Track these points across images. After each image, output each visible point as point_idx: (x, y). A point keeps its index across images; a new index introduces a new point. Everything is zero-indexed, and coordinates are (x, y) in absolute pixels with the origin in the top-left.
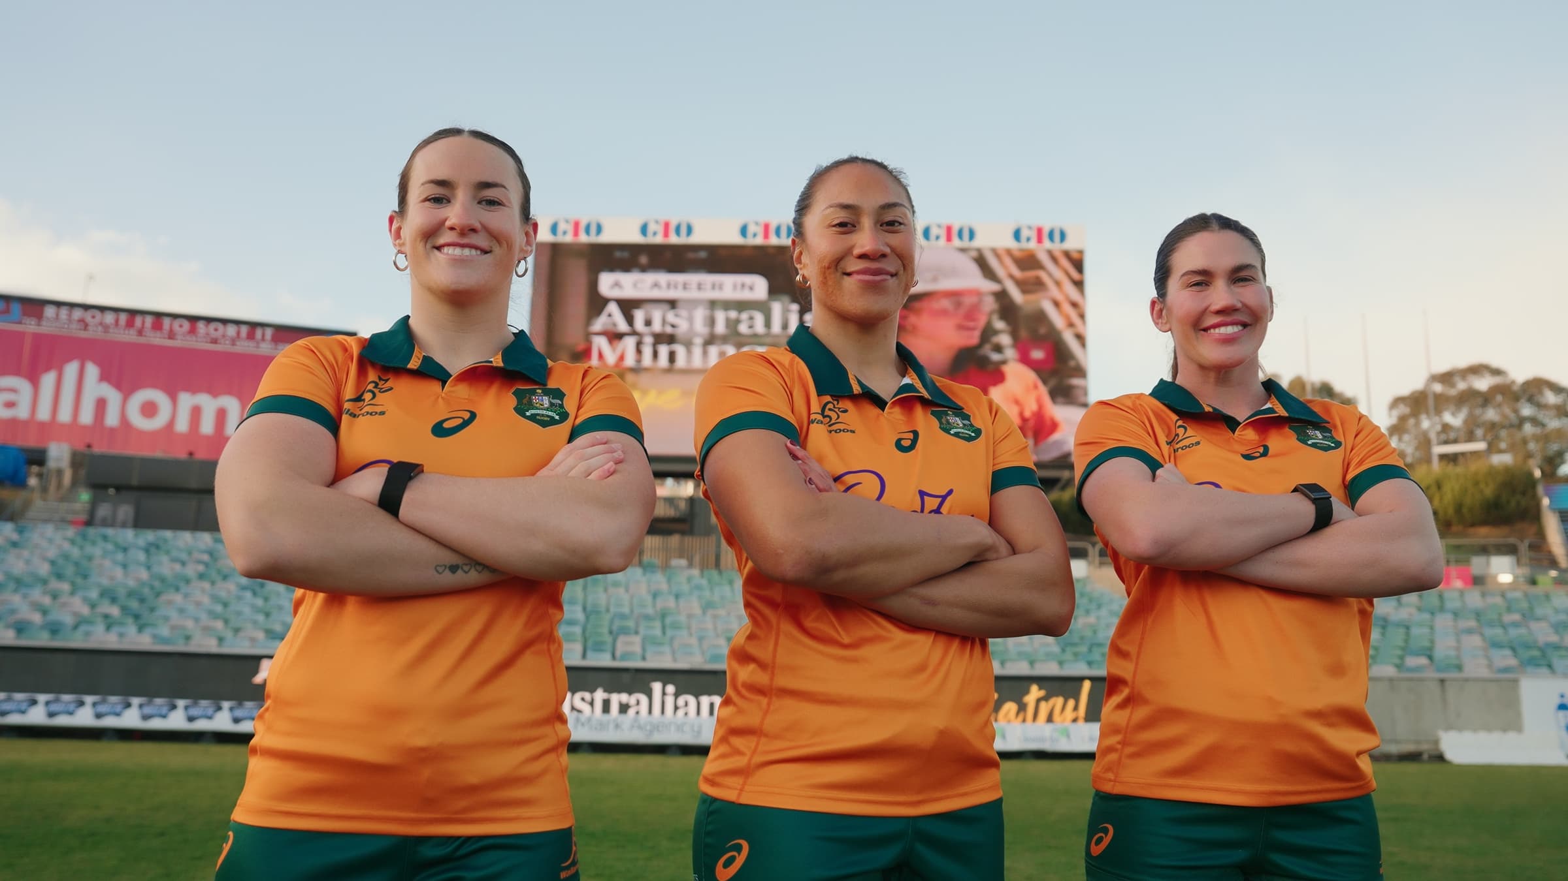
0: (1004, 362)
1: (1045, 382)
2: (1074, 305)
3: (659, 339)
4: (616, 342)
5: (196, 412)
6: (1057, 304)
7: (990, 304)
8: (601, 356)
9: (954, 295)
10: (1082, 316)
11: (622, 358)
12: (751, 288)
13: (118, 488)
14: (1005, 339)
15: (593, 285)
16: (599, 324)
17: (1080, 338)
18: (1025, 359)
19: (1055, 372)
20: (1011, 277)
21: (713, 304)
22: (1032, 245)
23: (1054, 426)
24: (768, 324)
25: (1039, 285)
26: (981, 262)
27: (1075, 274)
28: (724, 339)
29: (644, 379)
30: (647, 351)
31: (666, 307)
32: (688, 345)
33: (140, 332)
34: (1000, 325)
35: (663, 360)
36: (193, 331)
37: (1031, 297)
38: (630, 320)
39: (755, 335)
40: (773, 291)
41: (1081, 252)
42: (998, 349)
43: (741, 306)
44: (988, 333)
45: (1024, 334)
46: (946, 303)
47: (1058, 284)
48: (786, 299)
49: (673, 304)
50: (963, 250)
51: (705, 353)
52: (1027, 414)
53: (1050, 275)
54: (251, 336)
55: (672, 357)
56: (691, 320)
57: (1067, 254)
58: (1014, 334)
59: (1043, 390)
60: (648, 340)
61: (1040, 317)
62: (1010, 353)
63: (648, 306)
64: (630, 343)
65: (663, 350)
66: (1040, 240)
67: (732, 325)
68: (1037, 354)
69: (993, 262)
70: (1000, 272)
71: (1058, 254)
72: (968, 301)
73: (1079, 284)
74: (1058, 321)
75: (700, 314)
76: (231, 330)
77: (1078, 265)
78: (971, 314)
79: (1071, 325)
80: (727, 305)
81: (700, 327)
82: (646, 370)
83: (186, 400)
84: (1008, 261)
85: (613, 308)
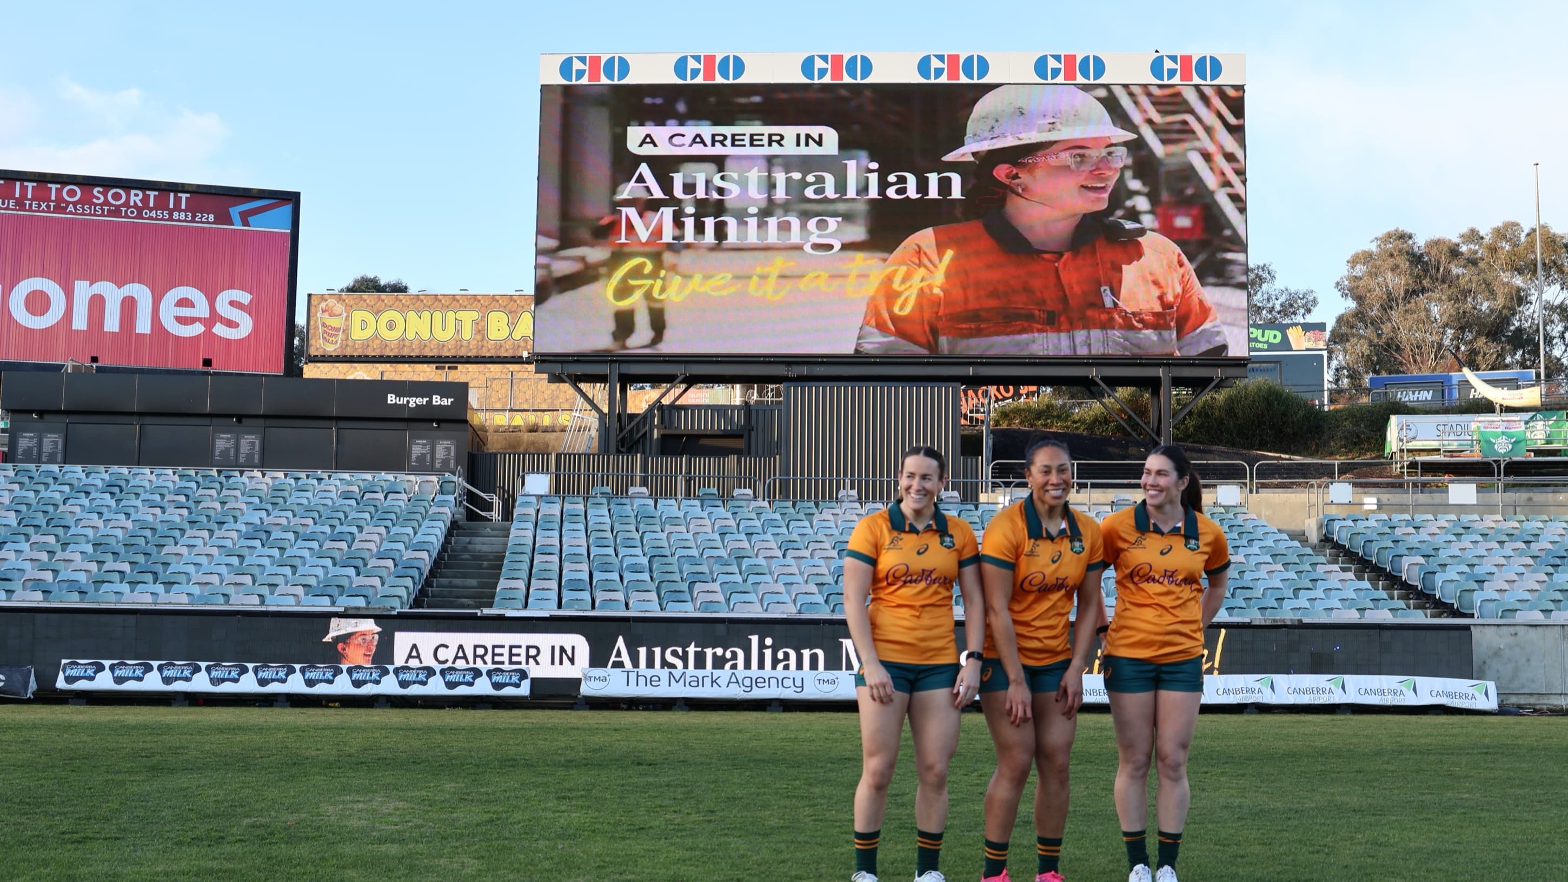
0: (1142, 232)
1: (1191, 260)
2: (1230, 157)
3: (704, 208)
4: (649, 214)
5: (97, 304)
6: (1207, 157)
7: (1122, 157)
8: (630, 227)
9: (1078, 147)
10: (1241, 173)
11: (658, 232)
12: (820, 143)
13: (41, 413)
14: (1142, 203)
15: (620, 140)
16: (628, 190)
17: (1239, 201)
18: (1167, 230)
19: (1204, 245)
20: (1150, 122)
21: (770, 161)
22: (1176, 80)
23: (1205, 312)
24: (841, 187)
25: (1186, 131)
26: (1111, 104)
27: (1232, 120)
28: (786, 207)
29: (686, 258)
30: (689, 223)
31: (711, 167)
32: (741, 217)
33: (20, 204)
34: (1135, 185)
35: (709, 236)
36: (87, 200)
37: (1174, 148)
38: (666, 185)
39: (826, 200)
40: (844, 145)
41: (1240, 88)
42: (1134, 215)
43: (806, 164)
44: (1119, 195)
45: (1165, 196)
46: (1066, 158)
47: (1208, 130)
48: (863, 155)
49: (719, 162)
50: (1086, 88)
51: (762, 225)
52: (1170, 298)
53: (1199, 120)
54: (161, 204)
55: (720, 232)
56: (743, 183)
57: (1220, 91)
58: (1153, 197)
59: (1190, 267)
60: (690, 210)
61: (1189, 173)
62: (1148, 221)
63: (689, 167)
64: (667, 213)
65: (709, 222)
66: (1186, 75)
67: (795, 189)
68: (1183, 222)
69: (1126, 102)
70: (1137, 118)
71: (1209, 92)
72: (1095, 154)
73: (1237, 131)
74: (1211, 181)
75: (755, 175)
76: (136, 197)
77: (1237, 107)
78: (1098, 171)
79: (1227, 184)
80: (789, 163)
81: (756, 194)
82: (688, 246)
83: (83, 290)
84: (1145, 101)
85: (644, 169)
